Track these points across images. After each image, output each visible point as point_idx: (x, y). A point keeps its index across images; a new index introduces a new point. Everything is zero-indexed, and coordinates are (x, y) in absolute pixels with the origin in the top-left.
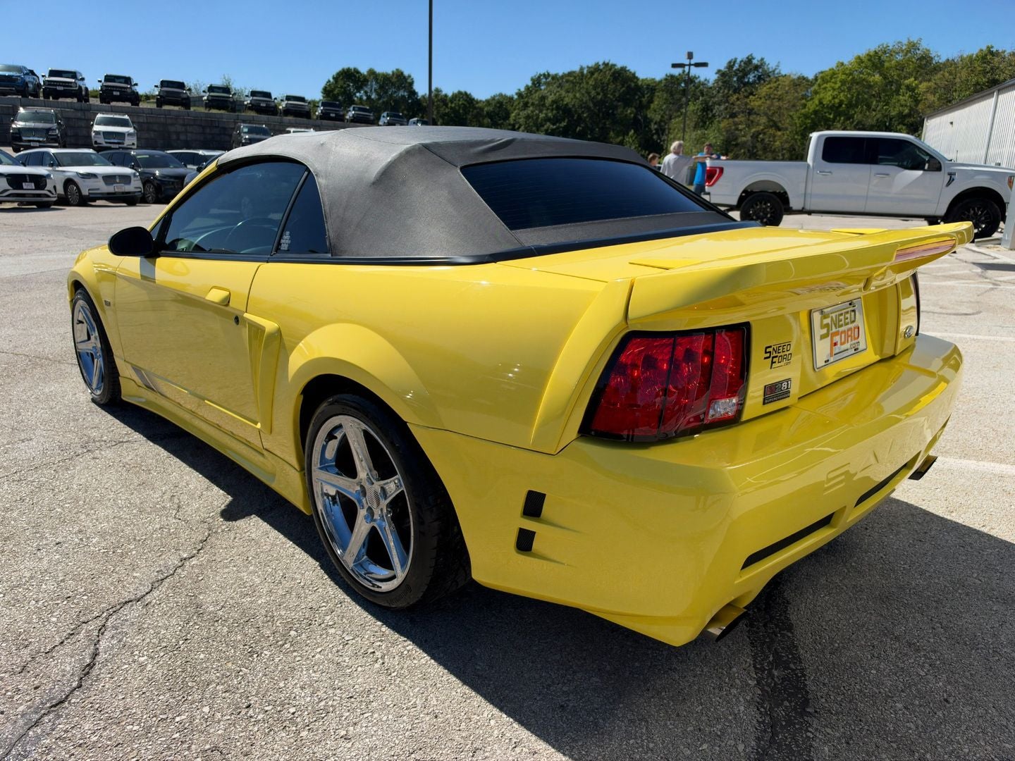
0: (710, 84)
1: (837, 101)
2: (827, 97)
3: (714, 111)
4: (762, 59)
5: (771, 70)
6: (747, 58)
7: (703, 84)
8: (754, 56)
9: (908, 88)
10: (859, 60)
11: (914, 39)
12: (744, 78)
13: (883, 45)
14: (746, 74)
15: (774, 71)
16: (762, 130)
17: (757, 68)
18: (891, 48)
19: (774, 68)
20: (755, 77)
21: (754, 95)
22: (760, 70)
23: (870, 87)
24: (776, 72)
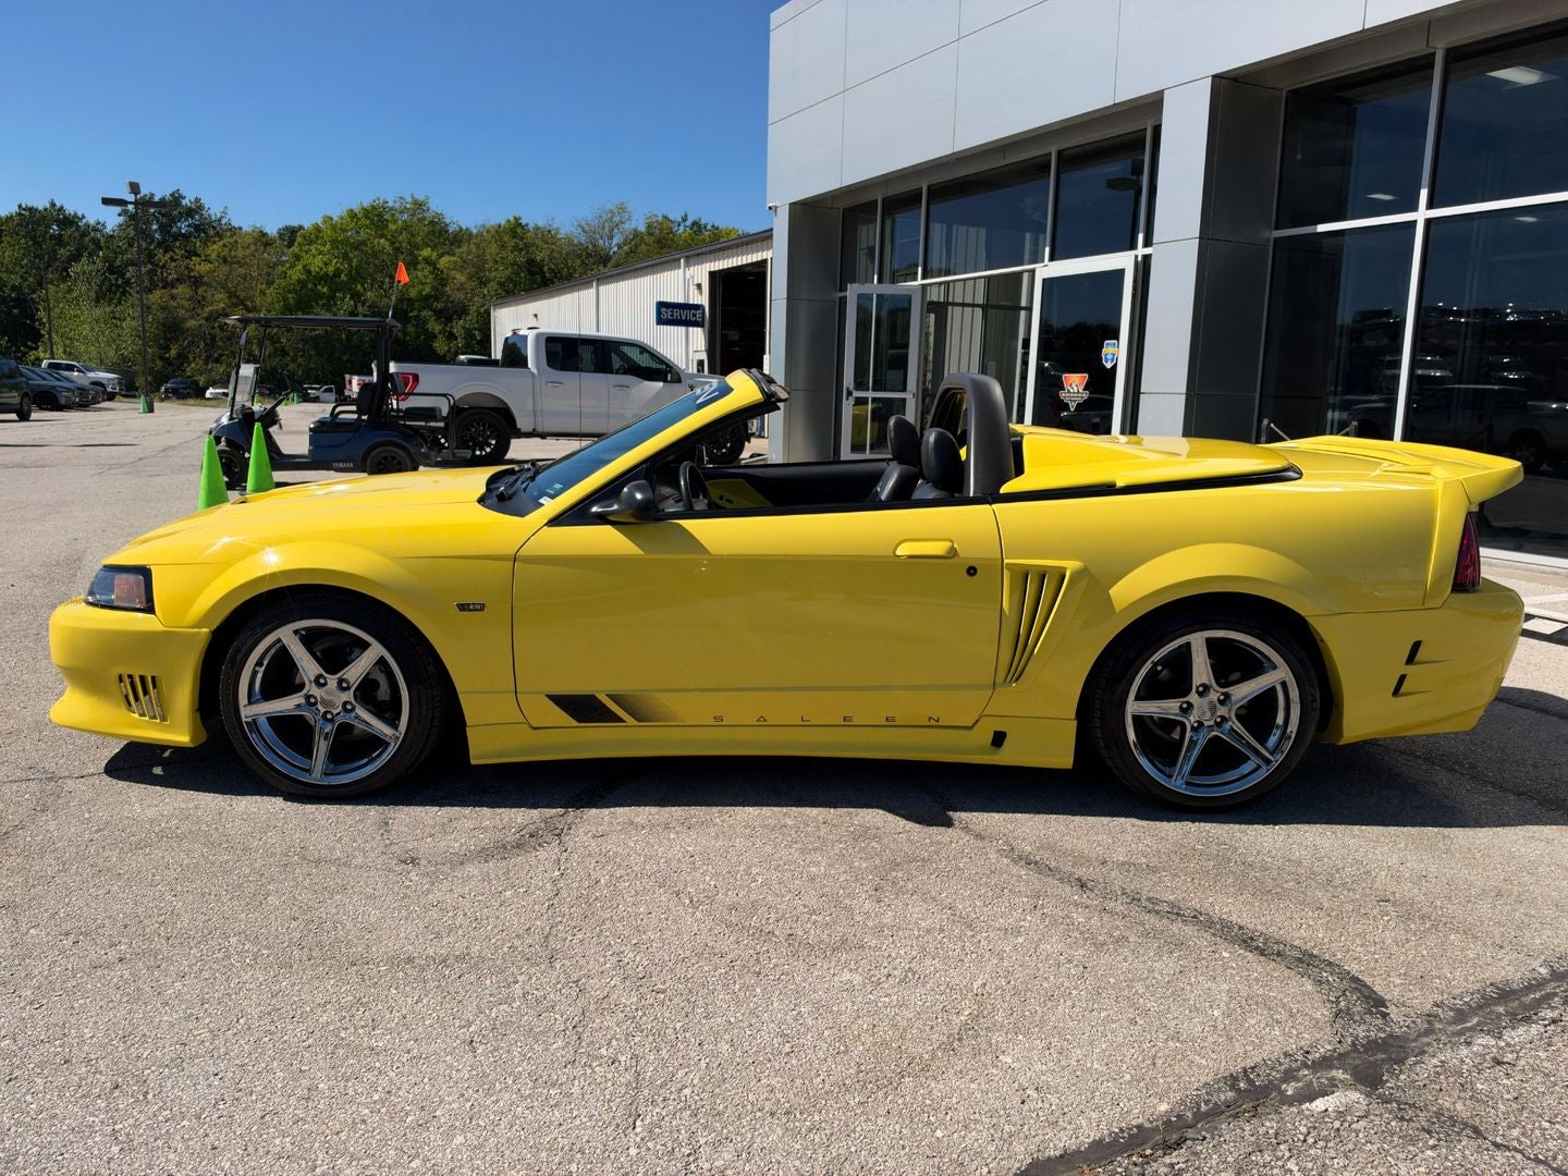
0: (108, 230)
1: (331, 269)
2: (316, 264)
3: (128, 275)
4: (197, 200)
5: (213, 218)
6: (172, 195)
7: (95, 230)
8: (183, 192)
9: (427, 261)
10: (352, 215)
11: (421, 198)
12: (172, 227)
13: (379, 199)
14: (173, 221)
15: (220, 220)
16: (224, 309)
17: (190, 212)
18: (390, 204)
19: (219, 216)
20: (189, 226)
21: (199, 256)
22: (197, 217)
23: (375, 254)
24: (223, 222)
